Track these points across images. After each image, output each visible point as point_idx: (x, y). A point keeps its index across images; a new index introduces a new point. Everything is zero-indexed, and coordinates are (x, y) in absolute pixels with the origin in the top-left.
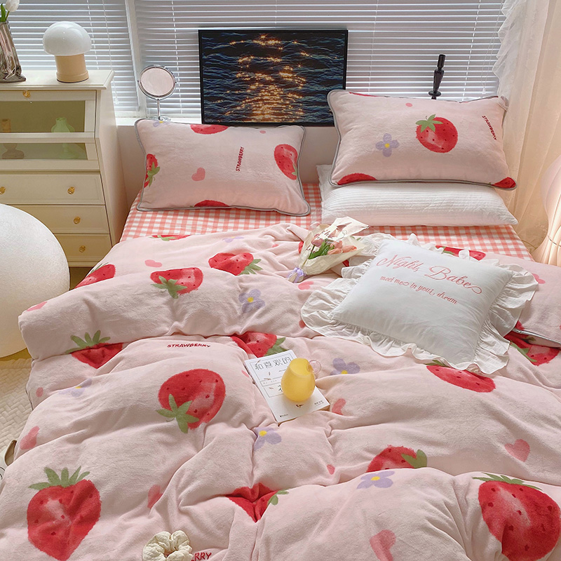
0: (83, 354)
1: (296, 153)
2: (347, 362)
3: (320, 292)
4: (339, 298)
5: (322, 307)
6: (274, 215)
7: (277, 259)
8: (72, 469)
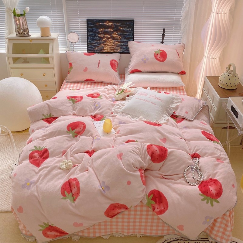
0: (46, 120)
1: (117, 63)
2: (122, 122)
3: (119, 104)
4: (124, 105)
5: (119, 108)
7: (108, 96)
8: (41, 147)
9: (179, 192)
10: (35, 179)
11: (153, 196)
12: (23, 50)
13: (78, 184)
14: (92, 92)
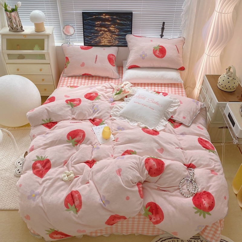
0: (46, 125)
1: (115, 57)
2: (121, 127)
3: (117, 106)
4: (122, 108)
5: (117, 111)
7: (106, 95)
8: (43, 156)
9: (174, 205)
10: (39, 190)
11: (150, 207)
12: (18, 45)
13: (80, 197)
14: (90, 91)
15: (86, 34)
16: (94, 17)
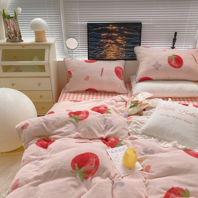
3: (136, 121)
4: (143, 123)
5: (136, 127)
6: (114, 94)
7: (117, 109)
12: (15, 57)
14: (97, 105)
15: (90, 47)
16: (100, 28)
